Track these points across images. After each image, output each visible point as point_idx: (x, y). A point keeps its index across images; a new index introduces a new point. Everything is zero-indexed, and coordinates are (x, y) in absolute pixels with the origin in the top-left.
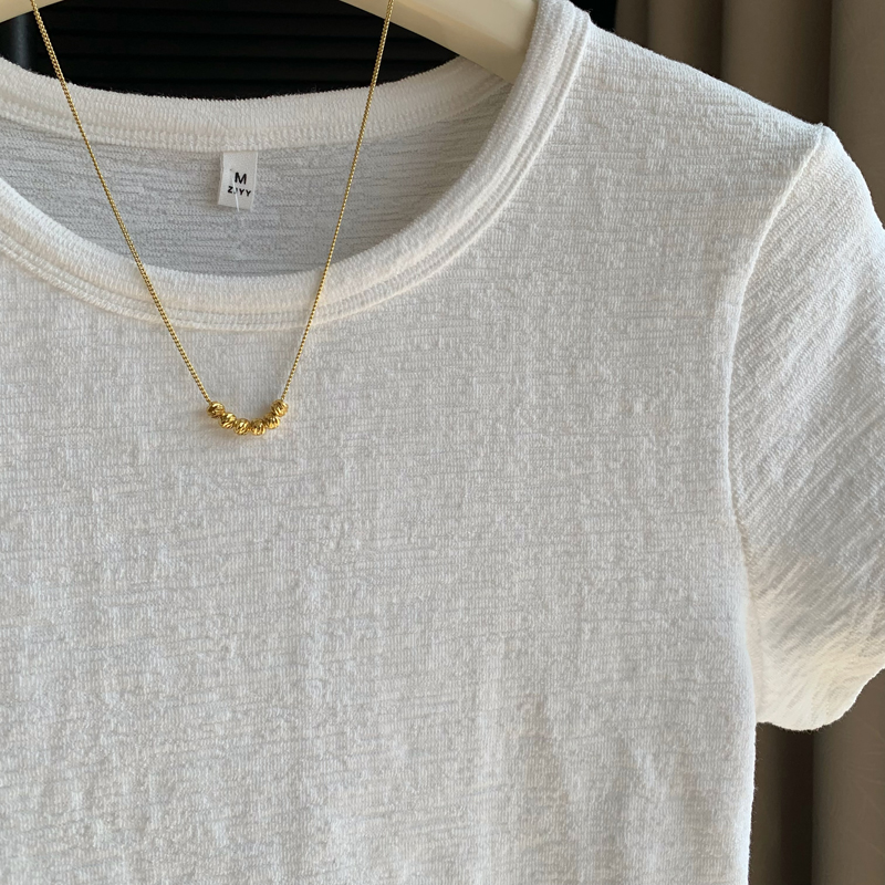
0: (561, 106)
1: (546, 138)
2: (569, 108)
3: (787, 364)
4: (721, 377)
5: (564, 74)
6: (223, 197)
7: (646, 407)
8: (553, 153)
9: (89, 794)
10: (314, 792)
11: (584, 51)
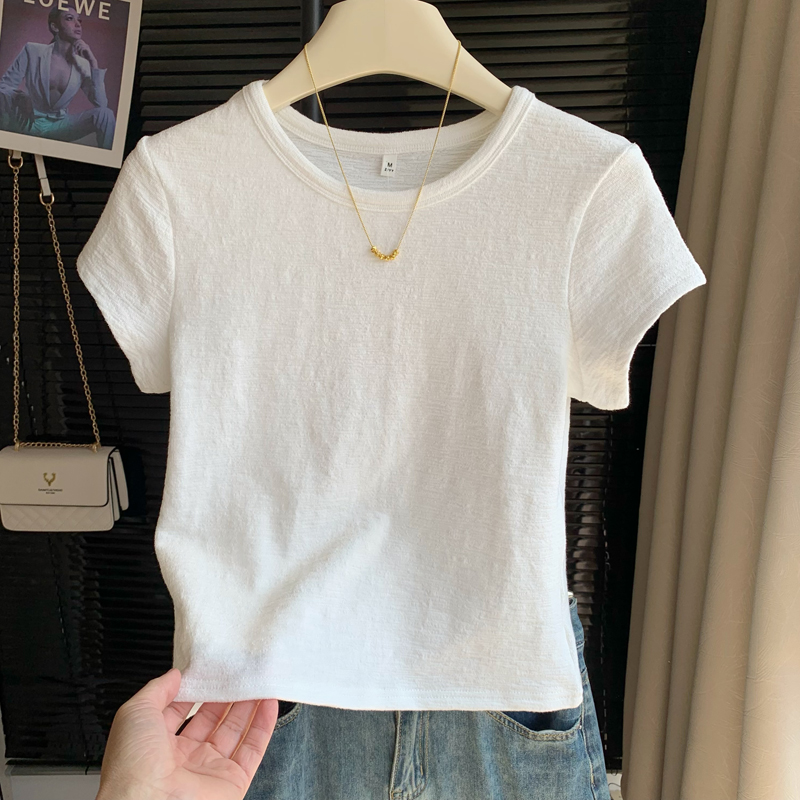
0: (517, 130)
1: (508, 143)
2: (520, 131)
3: (600, 245)
4: (569, 247)
5: (520, 117)
6: (383, 173)
7: (537, 256)
8: (511, 149)
9: (316, 372)
10: (393, 385)
11: (530, 108)
